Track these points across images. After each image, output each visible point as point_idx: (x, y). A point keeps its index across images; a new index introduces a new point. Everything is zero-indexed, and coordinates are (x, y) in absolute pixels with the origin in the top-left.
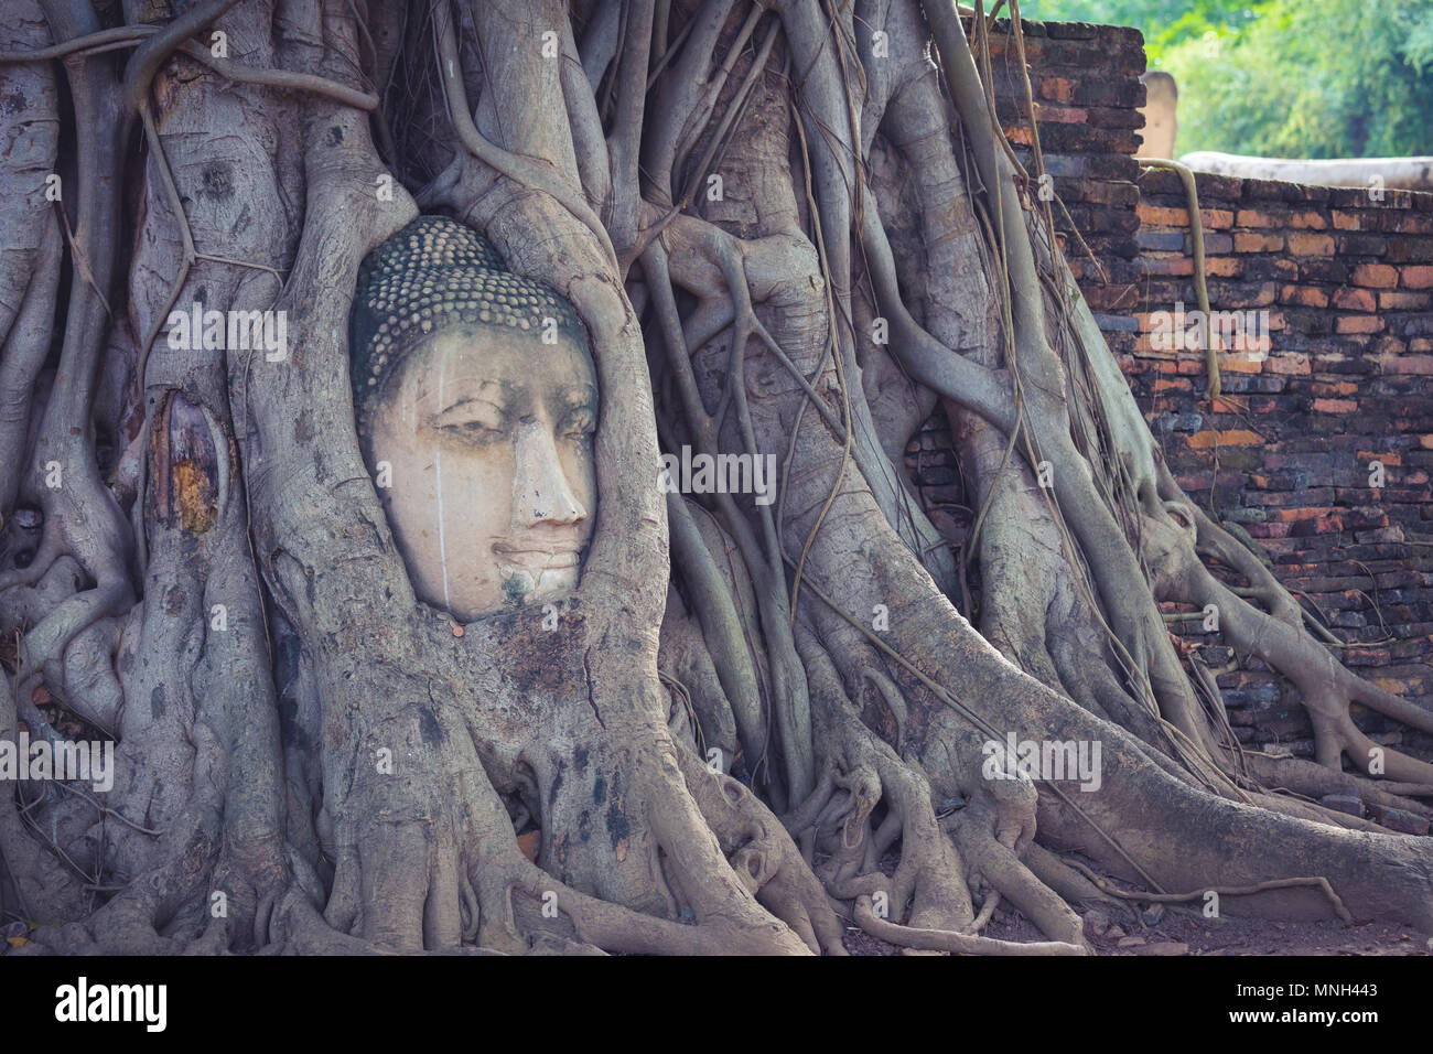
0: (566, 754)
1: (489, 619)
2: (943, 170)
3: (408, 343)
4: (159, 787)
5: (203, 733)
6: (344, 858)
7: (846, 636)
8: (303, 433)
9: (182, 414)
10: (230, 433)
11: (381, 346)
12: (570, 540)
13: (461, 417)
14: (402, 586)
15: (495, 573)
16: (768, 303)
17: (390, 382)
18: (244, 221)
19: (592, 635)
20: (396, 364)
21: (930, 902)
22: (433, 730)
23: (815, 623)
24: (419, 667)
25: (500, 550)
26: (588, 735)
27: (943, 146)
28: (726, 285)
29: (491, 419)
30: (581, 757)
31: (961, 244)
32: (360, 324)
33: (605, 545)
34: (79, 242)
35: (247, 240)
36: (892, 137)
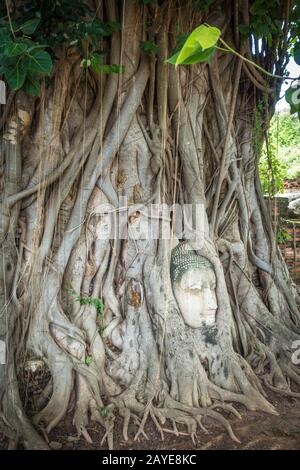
0: (215, 357)
1: (199, 328)
2: (260, 227)
3: (183, 271)
4: (132, 362)
5: (141, 352)
6: (174, 382)
7: (252, 320)
8: (161, 290)
9: (134, 283)
10: (144, 286)
11: (177, 272)
12: (214, 312)
13: (194, 288)
14: (182, 323)
15: (201, 319)
16: (236, 255)
17: (179, 280)
18: (148, 245)
19: (220, 333)
20: (180, 276)
21: (279, 381)
22: (191, 354)
23: (245, 316)
24: (187, 341)
25: (202, 315)
26: (220, 352)
27: (261, 222)
28: (228, 251)
29: (200, 288)
30: (218, 357)
31: (263, 241)
32: (173, 267)
33: (220, 313)
34: (114, 249)
35: (149, 249)
36: (252, 221)
